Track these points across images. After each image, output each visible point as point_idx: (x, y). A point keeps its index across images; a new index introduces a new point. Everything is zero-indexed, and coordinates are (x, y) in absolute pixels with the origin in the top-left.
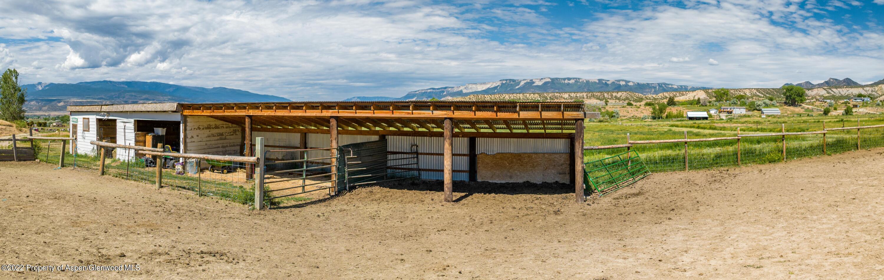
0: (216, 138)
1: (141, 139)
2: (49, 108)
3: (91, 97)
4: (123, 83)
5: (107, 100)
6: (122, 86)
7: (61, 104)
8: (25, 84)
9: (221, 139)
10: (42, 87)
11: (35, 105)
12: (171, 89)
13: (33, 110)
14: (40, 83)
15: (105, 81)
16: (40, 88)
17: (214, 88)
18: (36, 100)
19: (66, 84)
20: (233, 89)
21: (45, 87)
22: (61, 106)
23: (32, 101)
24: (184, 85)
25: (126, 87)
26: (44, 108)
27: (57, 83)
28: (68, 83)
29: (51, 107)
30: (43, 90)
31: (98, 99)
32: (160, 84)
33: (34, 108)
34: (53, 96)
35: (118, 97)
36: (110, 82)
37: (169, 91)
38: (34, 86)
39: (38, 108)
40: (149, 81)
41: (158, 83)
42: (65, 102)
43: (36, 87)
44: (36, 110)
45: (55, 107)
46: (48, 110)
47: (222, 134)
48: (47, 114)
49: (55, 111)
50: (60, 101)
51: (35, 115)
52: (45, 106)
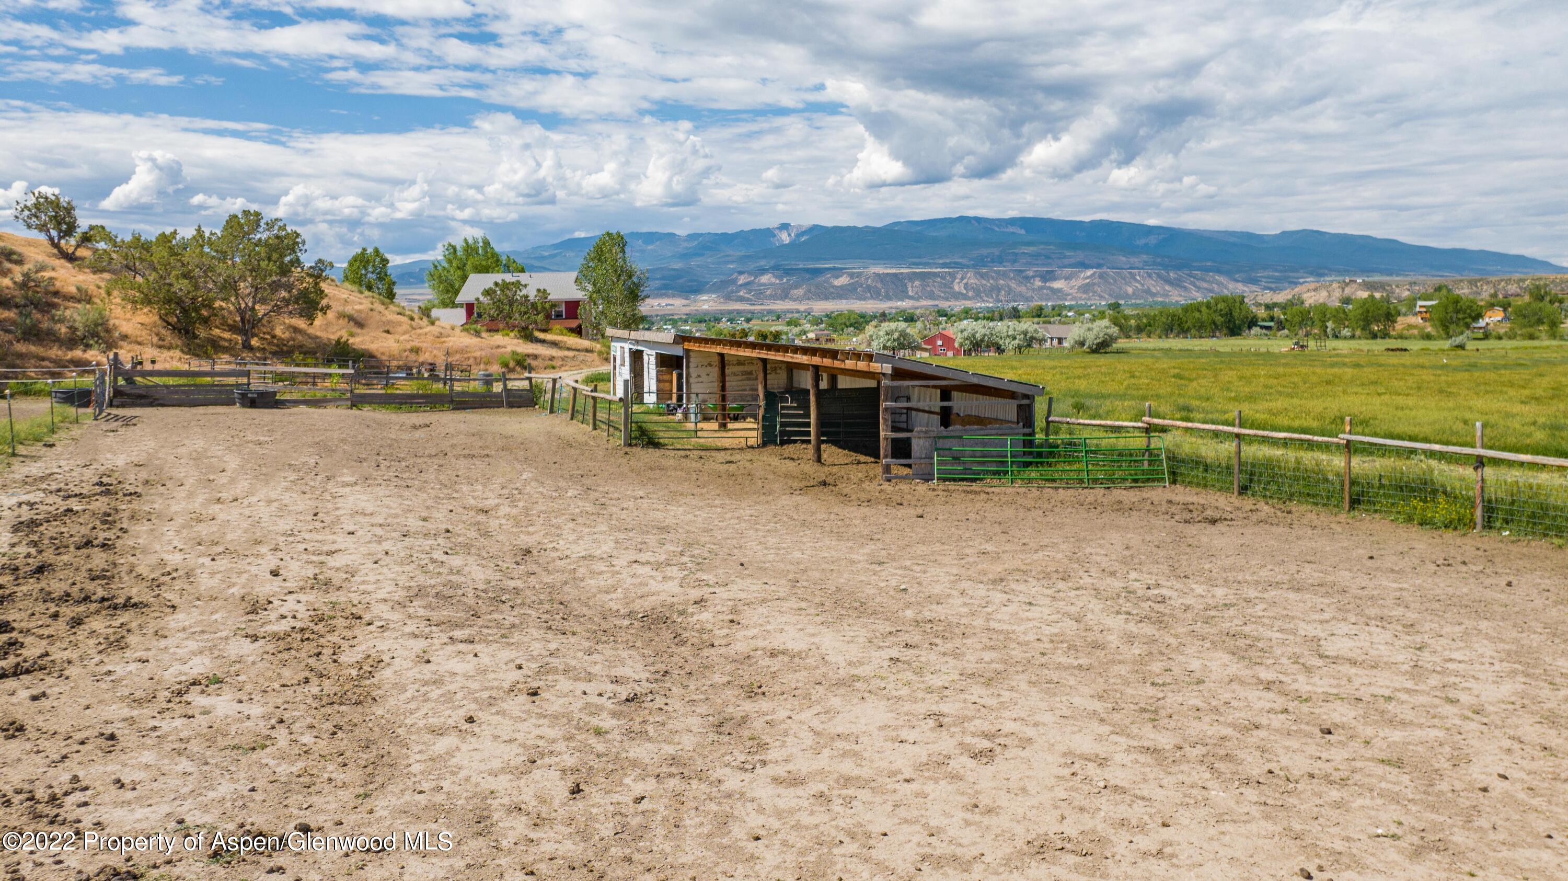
0: (740, 378)
1: (666, 377)
2: (809, 291)
3: (924, 260)
4: (1013, 221)
5: (968, 267)
6: (1011, 229)
7: (843, 281)
8: (746, 229)
9: (749, 379)
10: (789, 235)
11: (772, 284)
12: (1153, 240)
13: (766, 298)
14: (785, 227)
15: (961, 219)
16: (785, 238)
17: (1284, 233)
18: (775, 268)
19: (855, 227)
20: (1345, 236)
21: (798, 235)
22: (842, 287)
23: (763, 274)
24: (1191, 226)
25: (1023, 232)
26: (796, 291)
27: (830, 224)
28: (860, 225)
29: (813, 289)
30: (792, 245)
31: (944, 265)
32: (1120, 224)
33: (768, 292)
34: (819, 259)
35: (1000, 260)
36: (978, 220)
37: (1146, 245)
38: (768, 233)
39: (779, 292)
40: (1087, 219)
41: (1112, 222)
42: (852, 276)
43: (774, 236)
44: (774, 297)
45: (826, 288)
46: (807, 297)
47: (751, 373)
48: (802, 308)
49: (826, 298)
50: (837, 272)
51: (770, 312)
52: (797, 287)
